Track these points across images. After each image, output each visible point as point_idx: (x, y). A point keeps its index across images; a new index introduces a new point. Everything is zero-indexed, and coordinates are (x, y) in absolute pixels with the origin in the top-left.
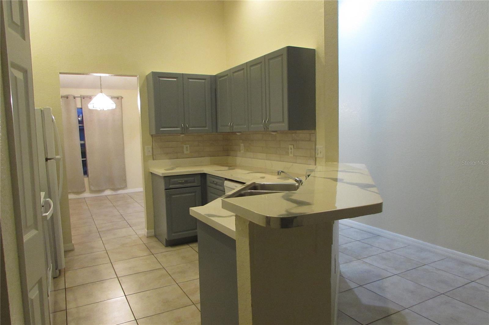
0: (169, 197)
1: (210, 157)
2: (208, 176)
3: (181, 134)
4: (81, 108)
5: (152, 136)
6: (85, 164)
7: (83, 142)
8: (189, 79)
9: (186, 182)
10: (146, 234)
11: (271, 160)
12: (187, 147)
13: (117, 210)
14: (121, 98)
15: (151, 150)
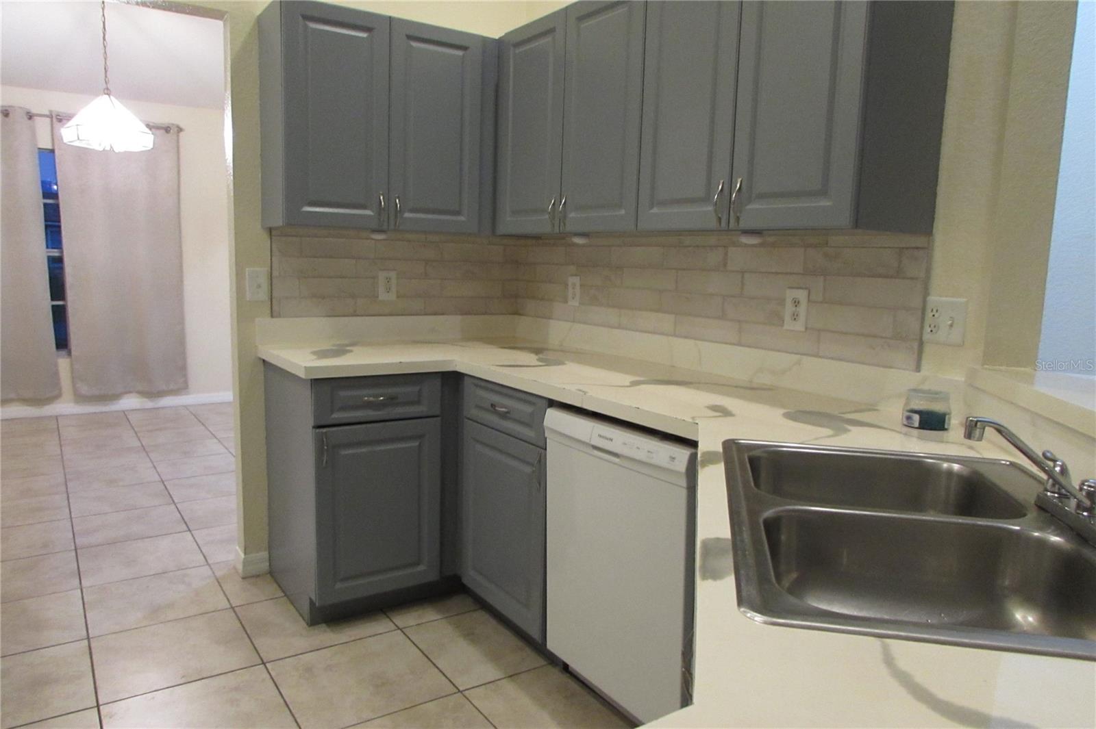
0: (327, 455)
1: (462, 314)
2: (467, 381)
3: (374, 231)
4: (52, 151)
5: (271, 232)
6: (59, 316)
7: (55, 253)
8: (410, 37)
9: (392, 401)
10: (240, 567)
11: (695, 339)
12: (388, 280)
13: (150, 465)
14: (176, 129)
15: (264, 281)
